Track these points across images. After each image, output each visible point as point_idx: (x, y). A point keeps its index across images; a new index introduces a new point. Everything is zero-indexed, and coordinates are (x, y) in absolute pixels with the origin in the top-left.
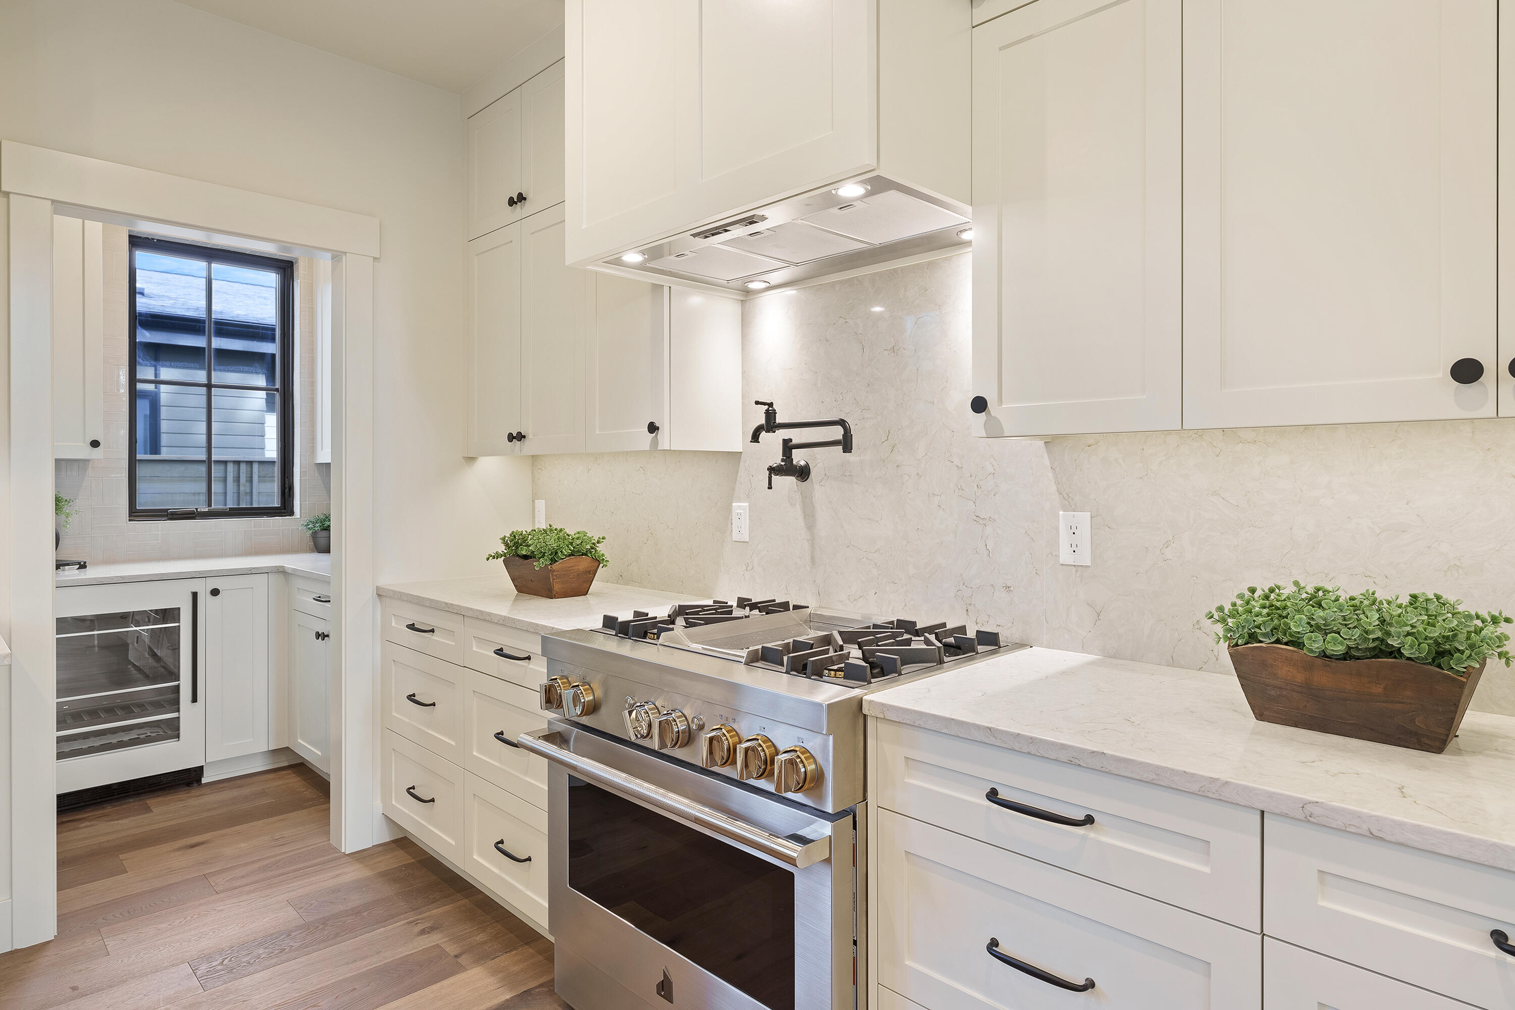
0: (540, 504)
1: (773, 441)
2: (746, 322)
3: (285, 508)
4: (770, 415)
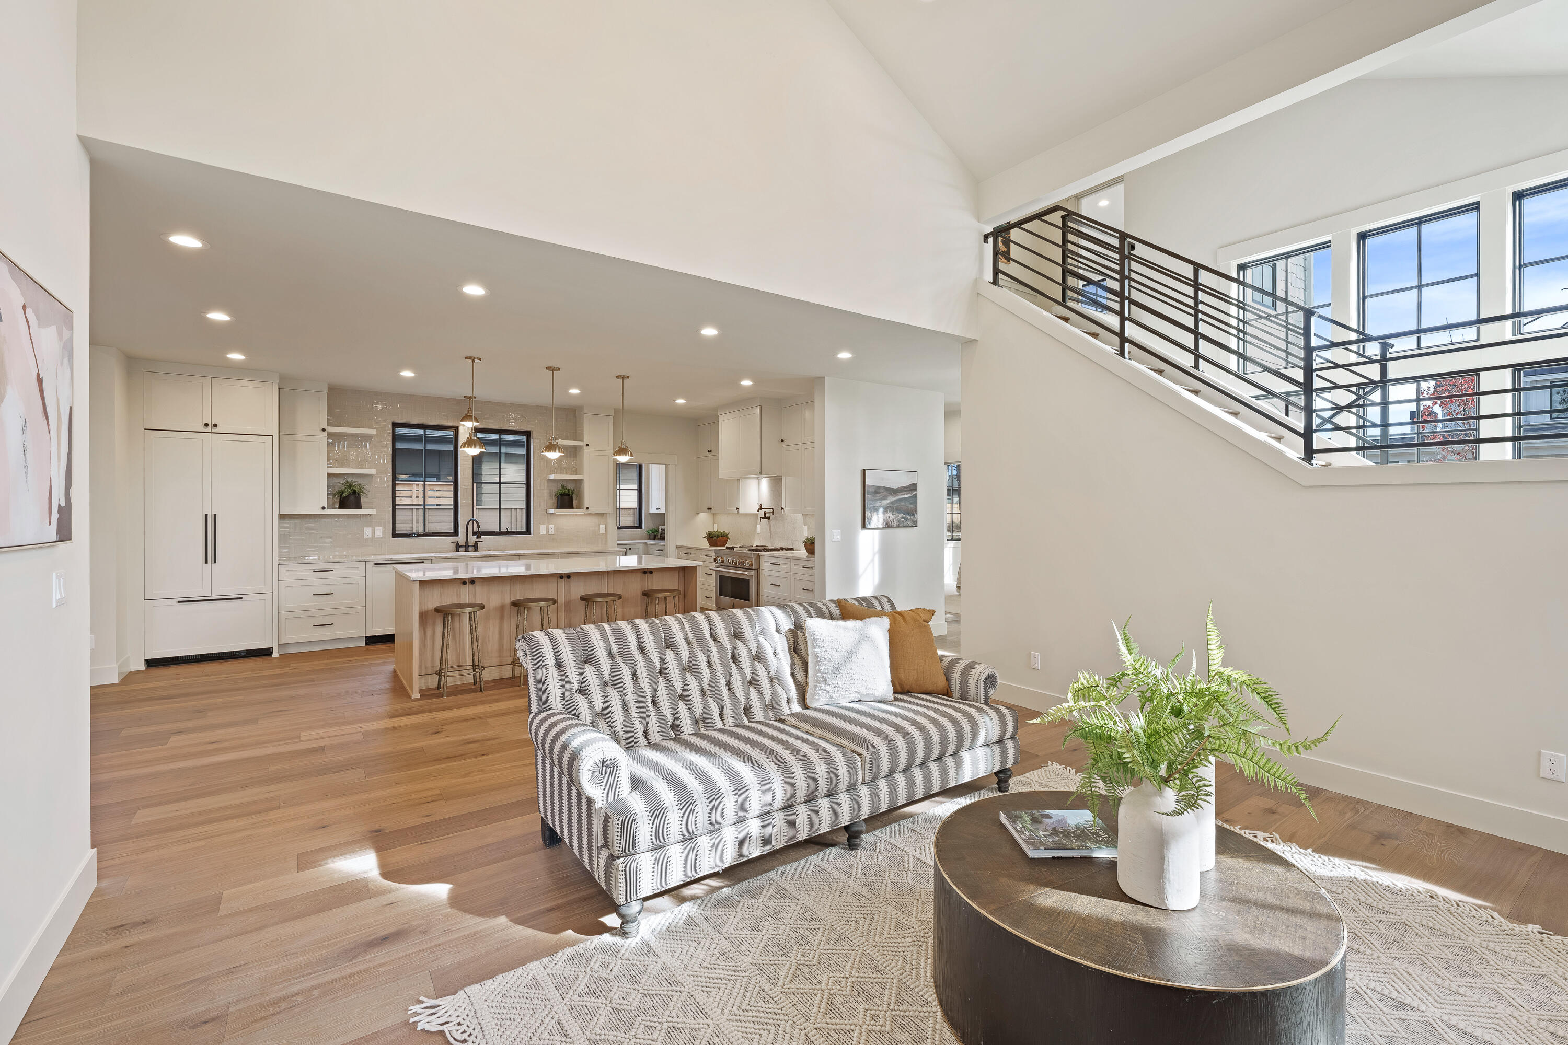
0: (716, 525)
1: (762, 512)
2: (759, 484)
3: (640, 526)
4: (761, 506)
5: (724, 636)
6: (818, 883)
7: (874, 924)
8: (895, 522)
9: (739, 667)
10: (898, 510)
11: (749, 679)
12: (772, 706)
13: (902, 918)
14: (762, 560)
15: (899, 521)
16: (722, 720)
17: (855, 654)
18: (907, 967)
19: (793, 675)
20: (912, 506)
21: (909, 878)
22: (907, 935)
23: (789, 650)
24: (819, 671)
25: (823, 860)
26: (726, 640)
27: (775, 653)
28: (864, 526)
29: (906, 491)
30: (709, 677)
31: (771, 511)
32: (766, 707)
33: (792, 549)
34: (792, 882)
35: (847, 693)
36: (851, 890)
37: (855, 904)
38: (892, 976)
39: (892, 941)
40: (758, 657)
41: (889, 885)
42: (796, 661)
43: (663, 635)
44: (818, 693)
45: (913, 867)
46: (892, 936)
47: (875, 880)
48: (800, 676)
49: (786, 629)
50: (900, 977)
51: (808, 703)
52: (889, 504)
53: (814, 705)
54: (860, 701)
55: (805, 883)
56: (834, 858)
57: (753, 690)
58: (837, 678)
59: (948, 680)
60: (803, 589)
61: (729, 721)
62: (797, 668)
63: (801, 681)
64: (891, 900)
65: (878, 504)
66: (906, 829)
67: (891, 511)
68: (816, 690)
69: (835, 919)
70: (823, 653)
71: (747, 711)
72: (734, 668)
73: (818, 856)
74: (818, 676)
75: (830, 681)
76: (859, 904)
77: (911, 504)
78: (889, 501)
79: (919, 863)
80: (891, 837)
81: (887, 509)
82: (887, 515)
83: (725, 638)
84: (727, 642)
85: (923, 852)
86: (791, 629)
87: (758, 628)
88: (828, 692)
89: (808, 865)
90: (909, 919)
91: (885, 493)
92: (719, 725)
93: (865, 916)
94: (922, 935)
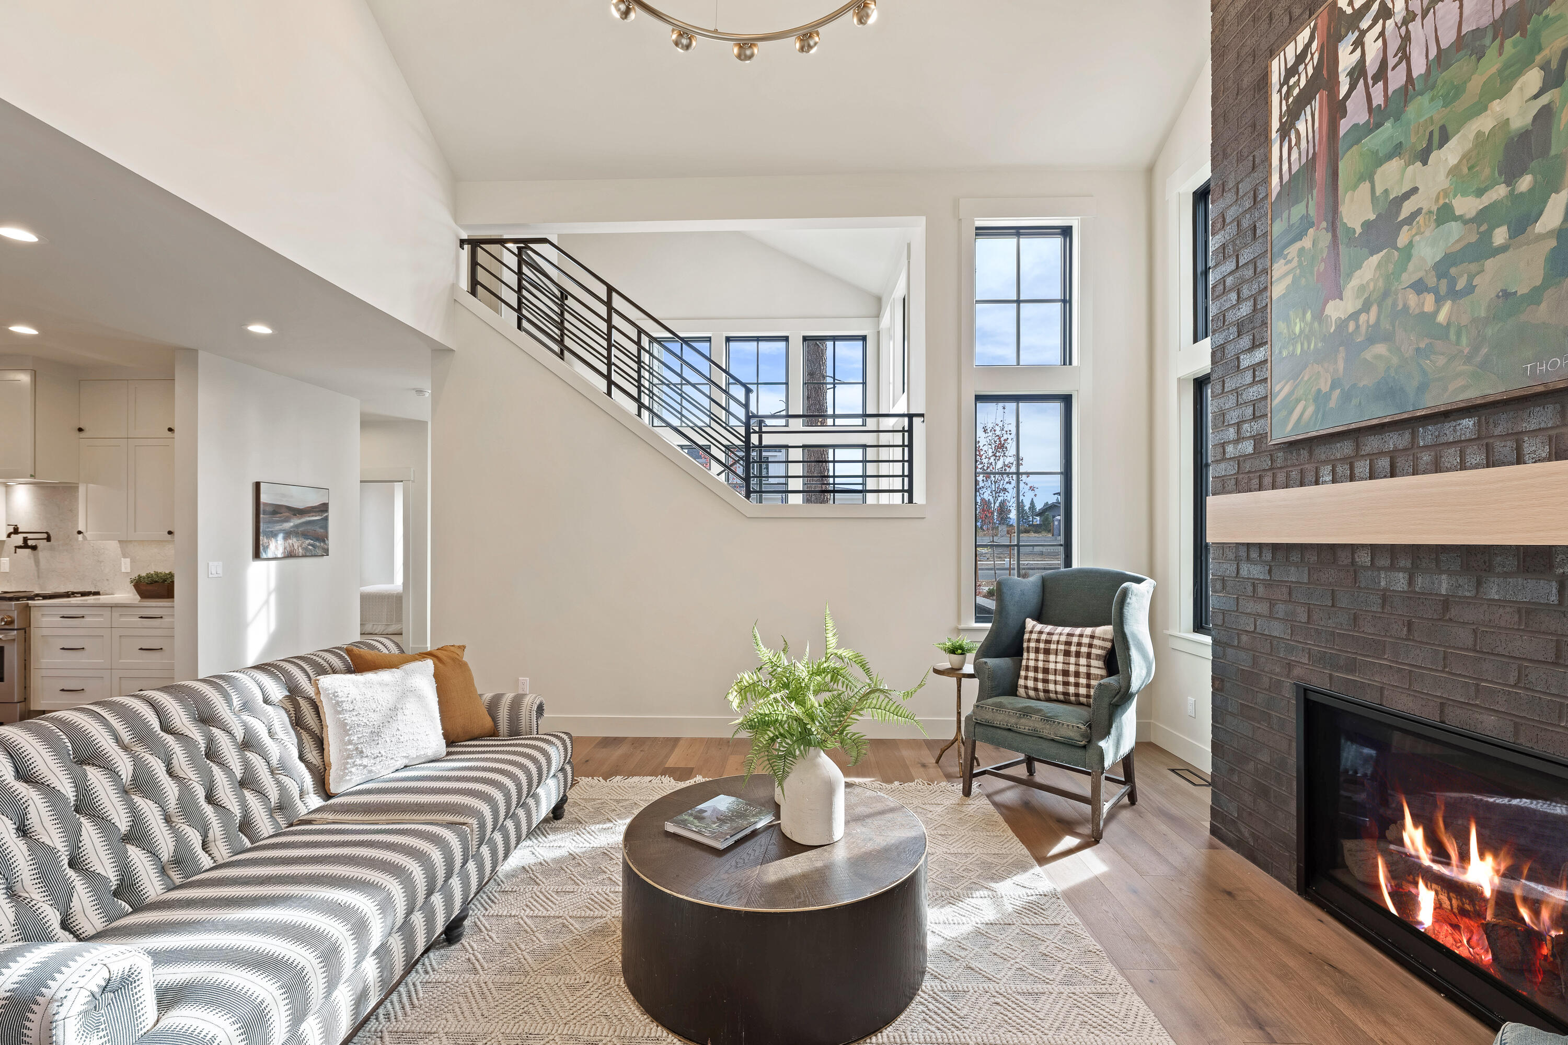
2: (8, 494)
4: (16, 529)
5: (187, 724)
6: (445, 1000)
7: (547, 1003)
8: (300, 550)
9: (222, 765)
10: (305, 535)
11: (239, 779)
12: (283, 806)
13: (570, 980)
14: (34, 614)
15: (306, 549)
16: (207, 852)
17: (401, 711)
18: (614, 1021)
19: (301, 758)
20: (322, 531)
21: (542, 939)
22: (589, 992)
23: (292, 724)
24: (350, 742)
25: (426, 972)
26: (193, 729)
27: (271, 734)
28: (257, 555)
29: (315, 512)
30: (177, 794)
31: (45, 536)
32: (271, 812)
33: (97, 593)
34: (409, 1018)
35: (392, 761)
36: (491, 985)
37: (509, 996)
38: (608, 1039)
39: (578, 1007)
40: (248, 744)
41: (527, 957)
42: (303, 737)
43: (69, 744)
44: (351, 772)
45: (536, 927)
46: (575, 1002)
47: (509, 961)
48: (313, 756)
49: (281, 698)
50: (616, 1034)
51: (333, 789)
52: (292, 527)
53: (340, 790)
54: (406, 767)
55: (427, 1010)
56: (439, 963)
57: (249, 794)
58: (379, 746)
59: (494, 719)
60: (141, 649)
61: (222, 852)
62: (308, 746)
63: (315, 762)
64: (543, 969)
65: (278, 527)
66: (496, 894)
67: (296, 537)
68: (346, 768)
69: (500, 1024)
70: (353, 718)
71: (246, 826)
72: (216, 769)
73: (417, 972)
74: (347, 750)
75: (367, 751)
76: (513, 994)
77: (321, 528)
78: (292, 524)
79: (537, 920)
80: (486, 910)
81: (288, 535)
82: (290, 541)
83: (191, 727)
84: (196, 732)
85: (533, 908)
86: (287, 696)
87: (236, 702)
88: (365, 766)
89: (412, 989)
90: (577, 977)
91: (287, 514)
92: (206, 861)
93: (531, 1001)
94: (603, 983)
